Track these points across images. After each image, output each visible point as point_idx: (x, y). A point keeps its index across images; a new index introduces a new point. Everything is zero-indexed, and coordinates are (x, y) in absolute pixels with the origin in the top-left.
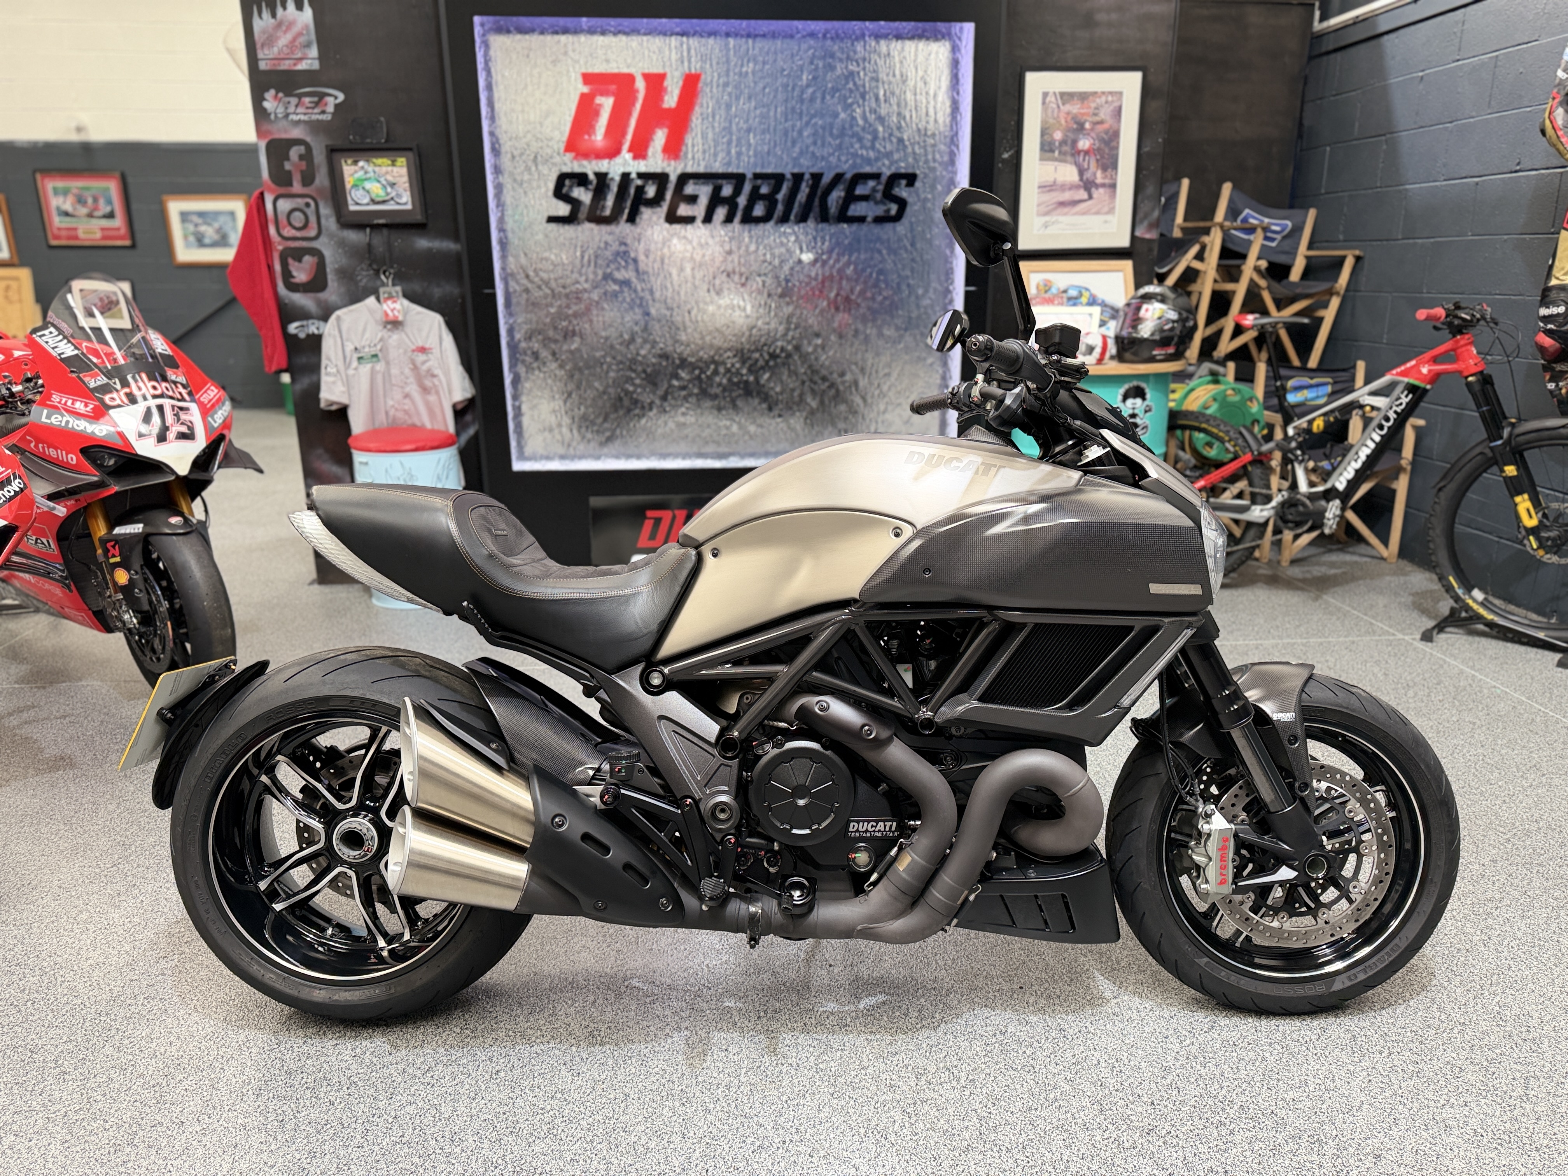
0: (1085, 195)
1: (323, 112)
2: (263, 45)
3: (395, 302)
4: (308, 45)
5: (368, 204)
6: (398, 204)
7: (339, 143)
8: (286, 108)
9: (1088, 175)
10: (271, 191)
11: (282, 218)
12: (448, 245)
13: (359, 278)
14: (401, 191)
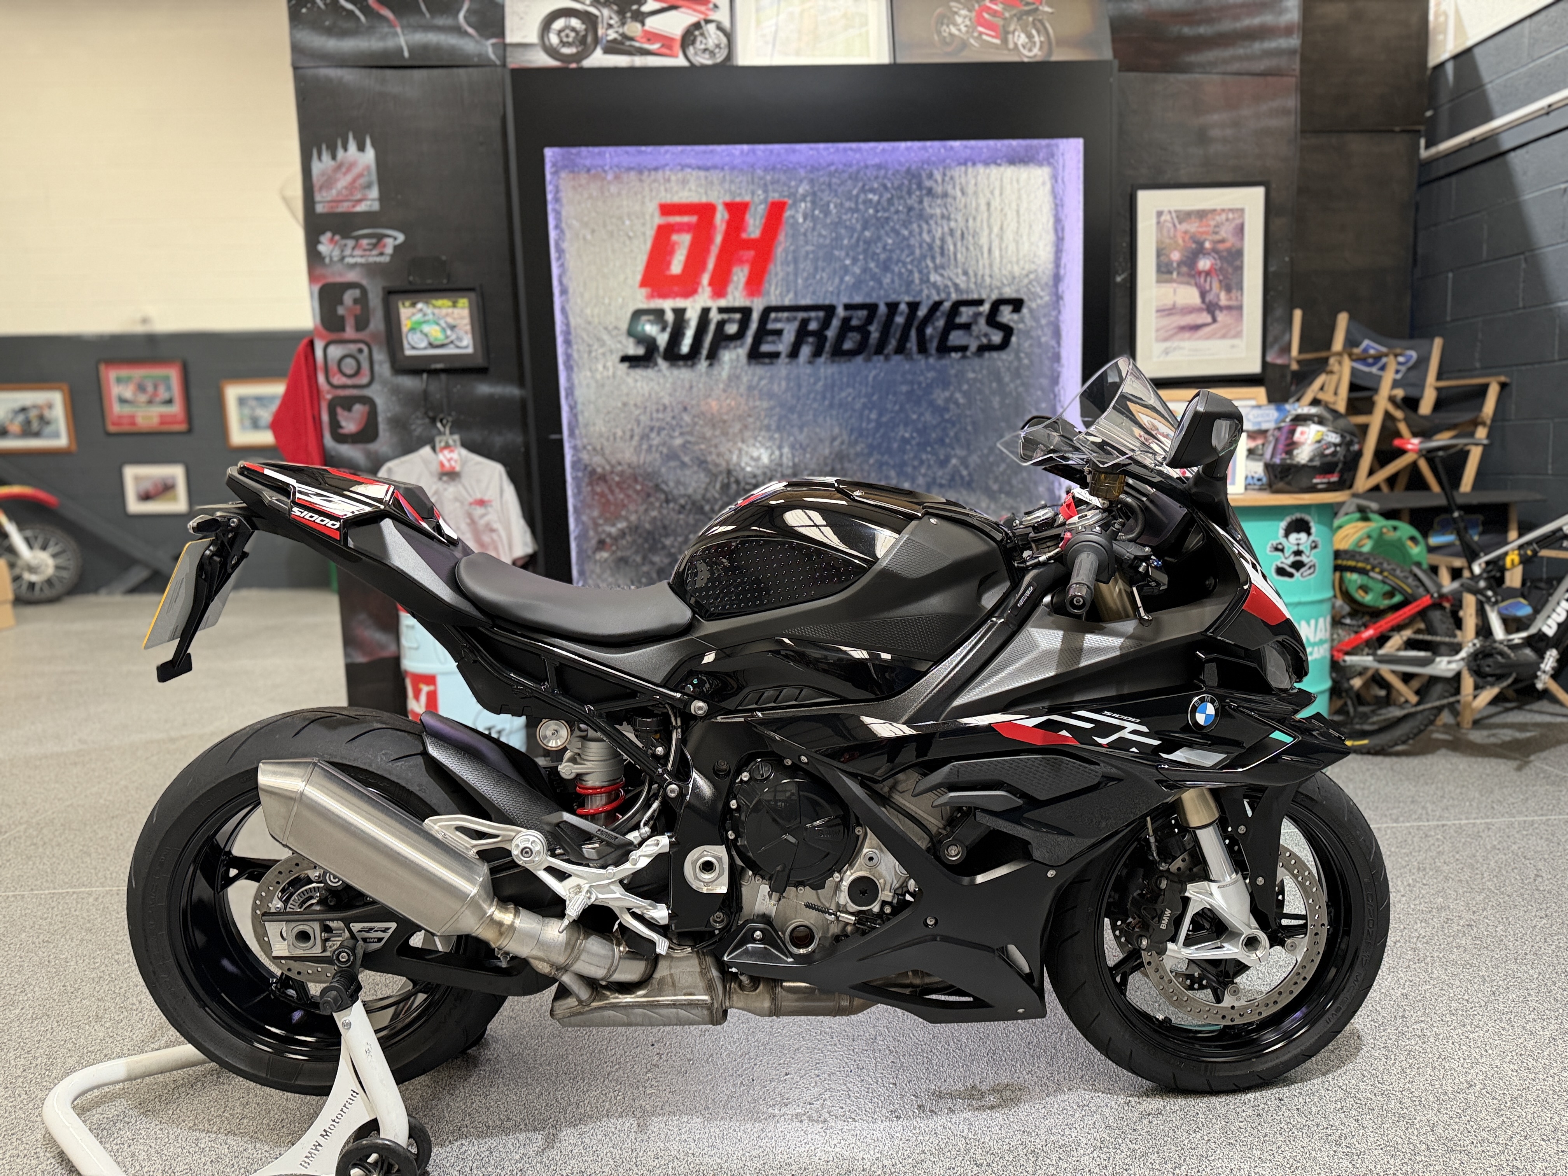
0: (1208, 319)
1: (381, 254)
2: (321, 188)
3: (452, 451)
4: (369, 186)
5: (425, 348)
6: (458, 347)
7: (397, 284)
8: (342, 251)
9: (1210, 297)
10: (321, 337)
11: (333, 366)
12: (512, 391)
13: (413, 427)
14: (461, 333)
